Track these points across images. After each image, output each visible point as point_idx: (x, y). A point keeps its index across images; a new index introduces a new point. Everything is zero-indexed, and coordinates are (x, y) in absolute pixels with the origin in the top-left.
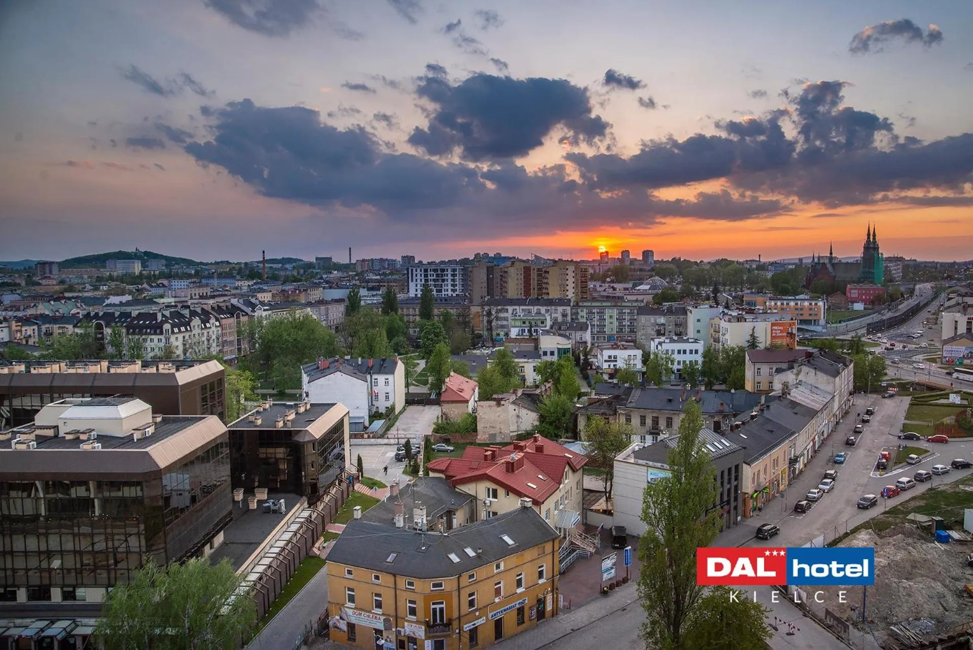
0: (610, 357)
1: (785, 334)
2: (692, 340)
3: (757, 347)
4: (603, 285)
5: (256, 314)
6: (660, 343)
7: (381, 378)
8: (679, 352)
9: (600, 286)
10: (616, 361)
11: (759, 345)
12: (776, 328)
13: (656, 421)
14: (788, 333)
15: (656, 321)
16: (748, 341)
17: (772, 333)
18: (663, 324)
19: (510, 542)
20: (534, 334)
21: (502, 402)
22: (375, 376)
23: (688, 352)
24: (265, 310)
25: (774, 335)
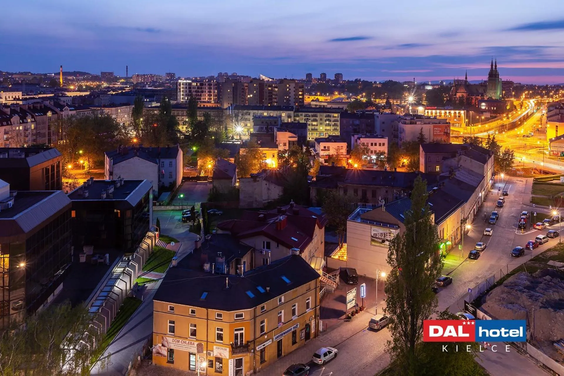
0: (325, 147)
1: (442, 133)
2: (380, 136)
3: (424, 141)
4: (310, 97)
5: (63, 113)
6: (359, 138)
7: (167, 161)
8: (372, 144)
9: (309, 98)
10: (329, 150)
11: (425, 140)
12: (436, 129)
13: (364, 193)
14: (445, 132)
15: (353, 122)
16: (418, 138)
17: (434, 132)
18: (358, 125)
19: (287, 281)
20: (270, 130)
21: (258, 179)
22: (162, 160)
23: (378, 144)
24: (70, 110)
25: (435, 133)
